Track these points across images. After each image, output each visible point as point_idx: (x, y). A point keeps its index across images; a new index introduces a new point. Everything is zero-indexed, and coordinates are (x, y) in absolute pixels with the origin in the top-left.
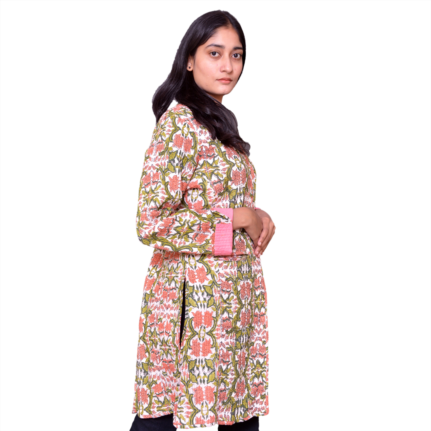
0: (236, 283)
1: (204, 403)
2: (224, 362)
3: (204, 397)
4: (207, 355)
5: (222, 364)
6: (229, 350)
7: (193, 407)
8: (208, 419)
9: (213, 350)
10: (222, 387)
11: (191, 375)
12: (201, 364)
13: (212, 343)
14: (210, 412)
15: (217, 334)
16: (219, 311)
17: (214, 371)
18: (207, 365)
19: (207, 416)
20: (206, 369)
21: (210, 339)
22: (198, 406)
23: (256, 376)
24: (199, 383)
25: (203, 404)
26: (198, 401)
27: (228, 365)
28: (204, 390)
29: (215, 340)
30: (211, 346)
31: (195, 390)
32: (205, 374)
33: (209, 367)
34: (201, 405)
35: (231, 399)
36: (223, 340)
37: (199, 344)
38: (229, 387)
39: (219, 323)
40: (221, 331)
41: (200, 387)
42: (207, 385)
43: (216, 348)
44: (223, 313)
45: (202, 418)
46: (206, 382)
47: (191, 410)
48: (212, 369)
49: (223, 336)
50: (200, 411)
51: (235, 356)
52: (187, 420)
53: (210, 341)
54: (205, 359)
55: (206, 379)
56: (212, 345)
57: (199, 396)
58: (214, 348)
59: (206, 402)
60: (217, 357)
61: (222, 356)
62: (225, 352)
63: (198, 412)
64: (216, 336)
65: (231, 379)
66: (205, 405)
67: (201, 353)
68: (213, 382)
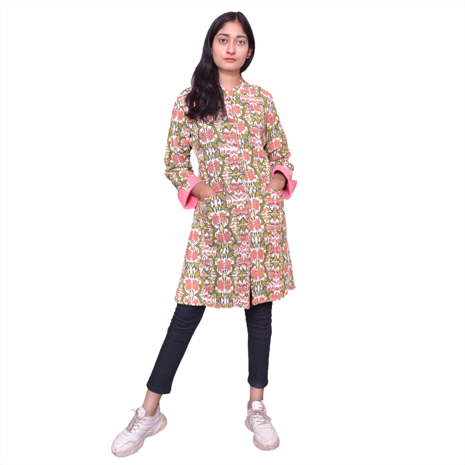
0: (207, 214)
1: (192, 290)
2: (207, 266)
3: (192, 287)
4: (195, 260)
5: (205, 267)
6: (210, 258)
7: (184, 291)
8: (193, 301)
9: (199, 257)
10: (207, 282)
11: (186, 271)
12: (191, 265)
13: (198, 252)
14: (195, 296)
15: (202, 247)
16: (203, 232)
17: (199, 271)
18: (194, 266)
19: (192, 299)
20: (194, 268)
21: (197, 250)
22: (188, 292)
23: (240, 279)
24: (189, 277)
25: (190, 291)
26: (188, 288)
27: (209, 268)
28: (192, 282)
29: (201, 251)
30: (197, 254)
31: (187, 281)
32: (193, 272)
33: (196, 268)
34: (189, 291)
35: (215, 291)
36: (206, 251)
37: (191, 252)
38: (212, 283)
39: (203, 239)
40: (205, 245)
41: (189, 280)
42: (194, 279)
43: (201, 256)
44: (205, 233)
45: (189, 299)
46: (193, 277)
47: (183, 293)
48: (197, 269)
49: (207, 248)
50: (188, 294)
51: (215, 263)
52: (180, 298)
53: (197, 251)
54: (194, 262)
55: (194, 275)
56: (199, 254)
57: (188, 285)
58: (200, 256)
59: (193, 290)
60: (201, 262)
61: (205, 261)
62: (207, 259)
63: (186, 295)
64: (202, 248)
65: (214, 278)
66: (192, 291)
67: (191, 258)
68: (198, 278)
